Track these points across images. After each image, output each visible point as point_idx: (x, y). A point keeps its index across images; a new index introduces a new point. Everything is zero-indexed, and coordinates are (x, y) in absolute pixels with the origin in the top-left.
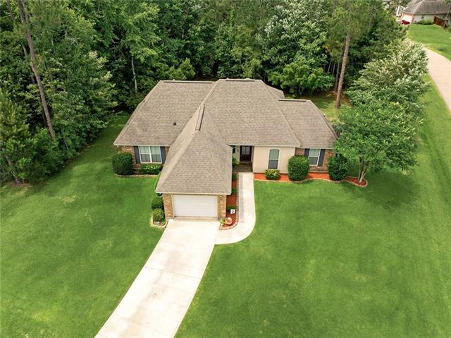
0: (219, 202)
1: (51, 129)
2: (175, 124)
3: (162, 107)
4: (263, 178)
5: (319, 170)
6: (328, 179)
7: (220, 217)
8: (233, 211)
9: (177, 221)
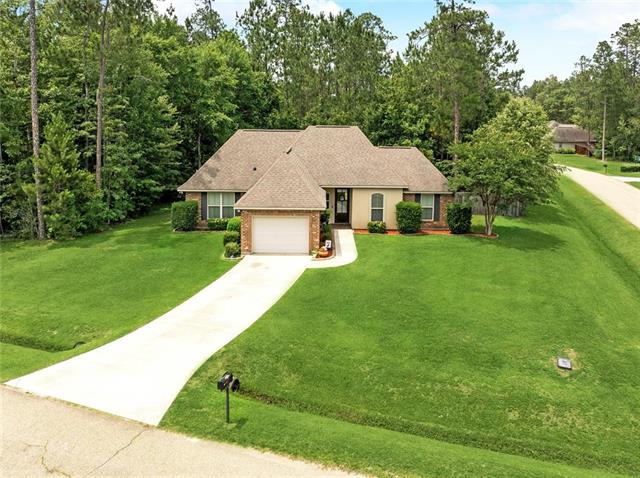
0: (311, 226)
1: (98, 175)
2: (255, 169)
3: (240, 154)
4: (367, 233)
5: (436, 226)
6: (447, 234)
7: (312, 249)
8: (328, 244)
9: (257, 256)
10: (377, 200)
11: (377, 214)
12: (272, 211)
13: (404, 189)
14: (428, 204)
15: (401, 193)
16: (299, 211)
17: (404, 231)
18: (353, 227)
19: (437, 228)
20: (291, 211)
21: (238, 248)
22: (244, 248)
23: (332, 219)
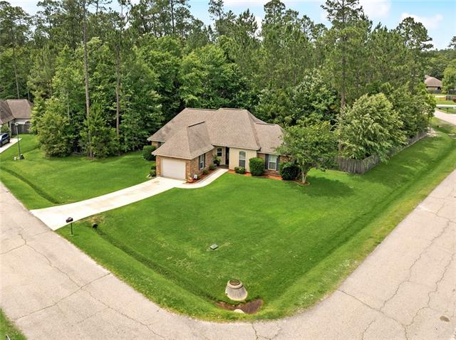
1: (117, 129)
4: (234, 172)
6: (280, 179)
7: (187, 178)
8: (196, 176)
9: (162, 178)
11: (242, 163)
12: (169, 157)
13: (257, 150)
14: (273, 160)
15: (256, 152)
17: (254, 174)
18: (230, 168)
19: (277, 175)
21: (155, 172)
22: (158, 173)
23: (223, 162)
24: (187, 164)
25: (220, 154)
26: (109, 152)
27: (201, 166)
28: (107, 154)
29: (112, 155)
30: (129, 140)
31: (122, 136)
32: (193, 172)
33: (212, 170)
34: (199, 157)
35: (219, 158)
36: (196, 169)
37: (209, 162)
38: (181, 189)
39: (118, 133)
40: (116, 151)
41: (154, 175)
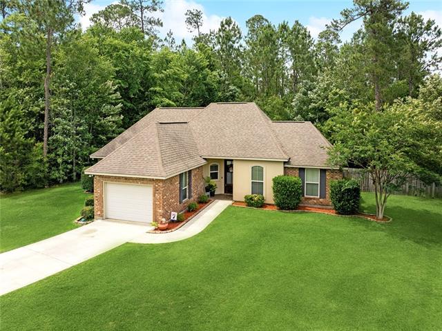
4: (244, 206)
5: (322, 204)
6: (333, 214)
7: (155, 220)
8: (174, 216)
9: (105, 222)
10: (257, 173)
11: (257, 187)
12: (119, 178)
13: (285, 163)
14: (313, 179)
15: (282, 166)
16: (143, 179)
17: (282, 206)
18: (234, 199)
19: (323, 206)
20: (137, 179)
21: (92, 211)
22: (97, 213)
23: (220, 190)
24: (156, 190)
25: (214, 176)
26: (28, 181)
27: (183, 195)
28: (23, 185)
29: (31, 186)
30: (66, 162)
31: (53, 155)
32: (167, 207)
33: (203, 202)
34: (181, 175)
35: (213, 182)
36: (175, 202)
37: (198, 189)
38: (141, 246)
39: (45, 151)
40: (39, 180)
41: (90, 218)
